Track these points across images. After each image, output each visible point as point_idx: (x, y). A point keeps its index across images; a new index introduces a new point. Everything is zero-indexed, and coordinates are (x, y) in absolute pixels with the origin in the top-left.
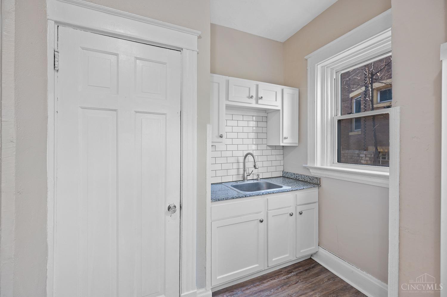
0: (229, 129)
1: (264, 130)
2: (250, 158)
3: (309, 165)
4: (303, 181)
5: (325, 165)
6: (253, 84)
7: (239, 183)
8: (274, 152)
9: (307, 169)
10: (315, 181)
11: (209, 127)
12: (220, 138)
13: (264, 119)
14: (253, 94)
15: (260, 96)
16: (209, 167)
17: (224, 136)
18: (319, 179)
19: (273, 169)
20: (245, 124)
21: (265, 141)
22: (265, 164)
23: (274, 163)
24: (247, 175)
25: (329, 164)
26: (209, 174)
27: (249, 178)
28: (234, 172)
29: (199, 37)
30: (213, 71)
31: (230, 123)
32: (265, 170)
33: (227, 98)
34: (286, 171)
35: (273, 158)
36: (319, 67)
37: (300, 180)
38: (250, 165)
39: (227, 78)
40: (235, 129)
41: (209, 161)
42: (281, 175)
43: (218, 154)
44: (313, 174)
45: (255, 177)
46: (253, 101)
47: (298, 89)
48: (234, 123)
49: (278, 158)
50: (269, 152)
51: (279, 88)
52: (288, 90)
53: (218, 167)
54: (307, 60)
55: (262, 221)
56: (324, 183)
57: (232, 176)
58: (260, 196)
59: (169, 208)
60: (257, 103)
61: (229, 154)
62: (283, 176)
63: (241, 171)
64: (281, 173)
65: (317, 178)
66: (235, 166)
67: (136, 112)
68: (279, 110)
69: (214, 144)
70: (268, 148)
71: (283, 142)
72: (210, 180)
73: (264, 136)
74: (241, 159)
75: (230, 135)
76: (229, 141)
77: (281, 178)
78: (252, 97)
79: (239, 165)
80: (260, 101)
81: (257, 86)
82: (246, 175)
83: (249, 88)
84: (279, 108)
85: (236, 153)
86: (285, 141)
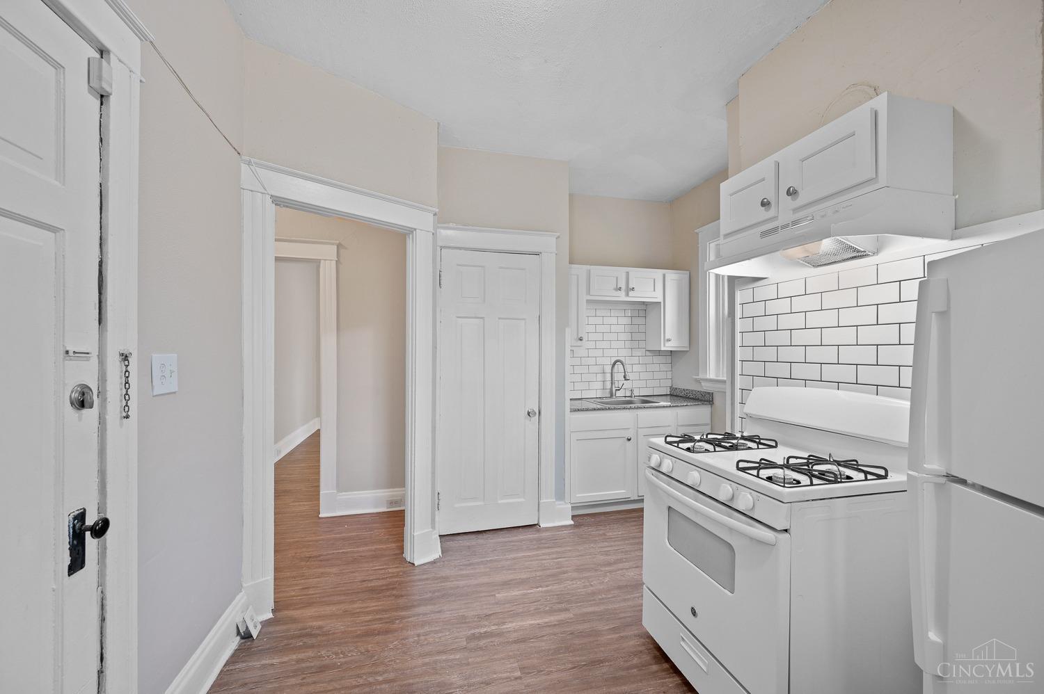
0: (592, 329)
1: (642, 328)
2: (619, 367)
3: (701, 376)
5: (717, 375)
6: (621, 272)
7: (605, 400)
8: (657, 359)
9: (698, 381)
10: (707, 397)
11: (568, 330)
12: (580, 341)
13: (642, 314)
14: (622, 285)
15: (631, 286)
16: (568, 378)
17: (585, 339)
18: (711, 394)
19: (656, 383)
20: (614, 320)
21: (642, 344)
22: (643, 376)
23: (657, 375)
24: (616, 390)
26: (568, 387)
27: (619, 394)
28: (599, 385)
29: (558, 238)
30: (571, 262)
31: (592, 320)
32: (643, 384)
33: (588, 292)
34: (674, 387)
35: (656, 367)
36: (712, 245)
38: (619, 377)
39: (588, 267)
40: (600, 328)
41: (568, 369)
42: (669, 393)
43: (577, 361)
44: (704, 388)
45: (628, 394)
46: (622, 293)
47: (688, 272)
48: (599, 320)
49: (663, 367)
50: (649, 359)
51: (658, 273)
52: (672, 276)
53: (577, 378)
54: (697, 234)
55: (629, 440)
56: (717, 399)
57: (596, 390)
58: (628, 410)
59: (529, 414)
60: (627, 295)
61: (592, 361)
62: (671, 395)
63: (608, 385)
64: (669, 390)
65: (709, 393)
66: (600, 377)
67: (499, 318)
68: (660, 302)
69: (573, 348)
70: (648, 353)
71: (664, 345)
72: (569, 395)
73: (642, 336)
74: (608, 369)
75: (592, 337)
76: (591, 345)
77: (669, 397)
78: (620, 289)
79: (604, 377)
80: (631, 293)
81: (628, 273)
82: (614, 389)
83: (617, 278)
84: (660, 299)
85: (600, 361)
86: (668, 344)
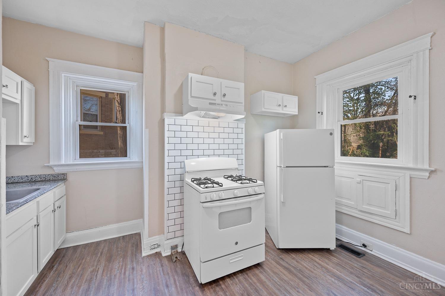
3: (52, 163)
4: (43, 181)
5: (69, 162)
9: (50, 167)
10: (60, 177)
18: (65, 175)
25: (72, 161)
37: (37, 181)
44: (57, 171)
47: (33, 85)
51: (19, 78)
52: (27, 85)
54: (48, 61)
56: (70, 178)
65: (63, 174)
68: (19, 104)
71: (22, 141)
80: (4, 90)
84: (19, 101)
86: (25, 140)
